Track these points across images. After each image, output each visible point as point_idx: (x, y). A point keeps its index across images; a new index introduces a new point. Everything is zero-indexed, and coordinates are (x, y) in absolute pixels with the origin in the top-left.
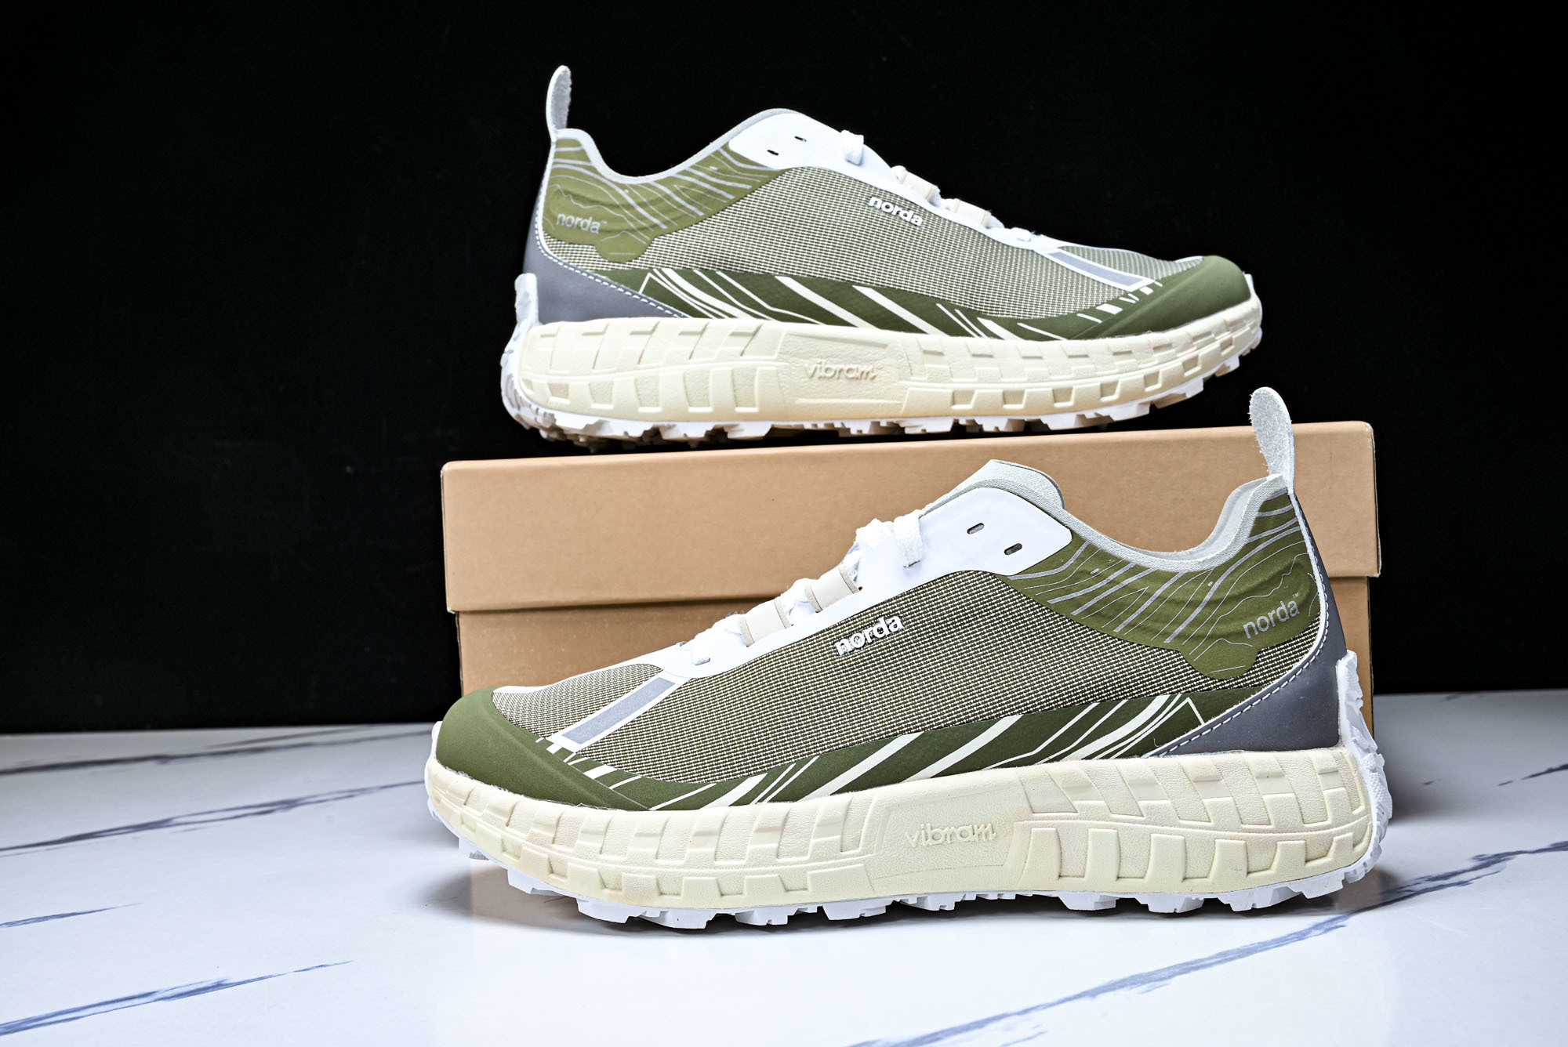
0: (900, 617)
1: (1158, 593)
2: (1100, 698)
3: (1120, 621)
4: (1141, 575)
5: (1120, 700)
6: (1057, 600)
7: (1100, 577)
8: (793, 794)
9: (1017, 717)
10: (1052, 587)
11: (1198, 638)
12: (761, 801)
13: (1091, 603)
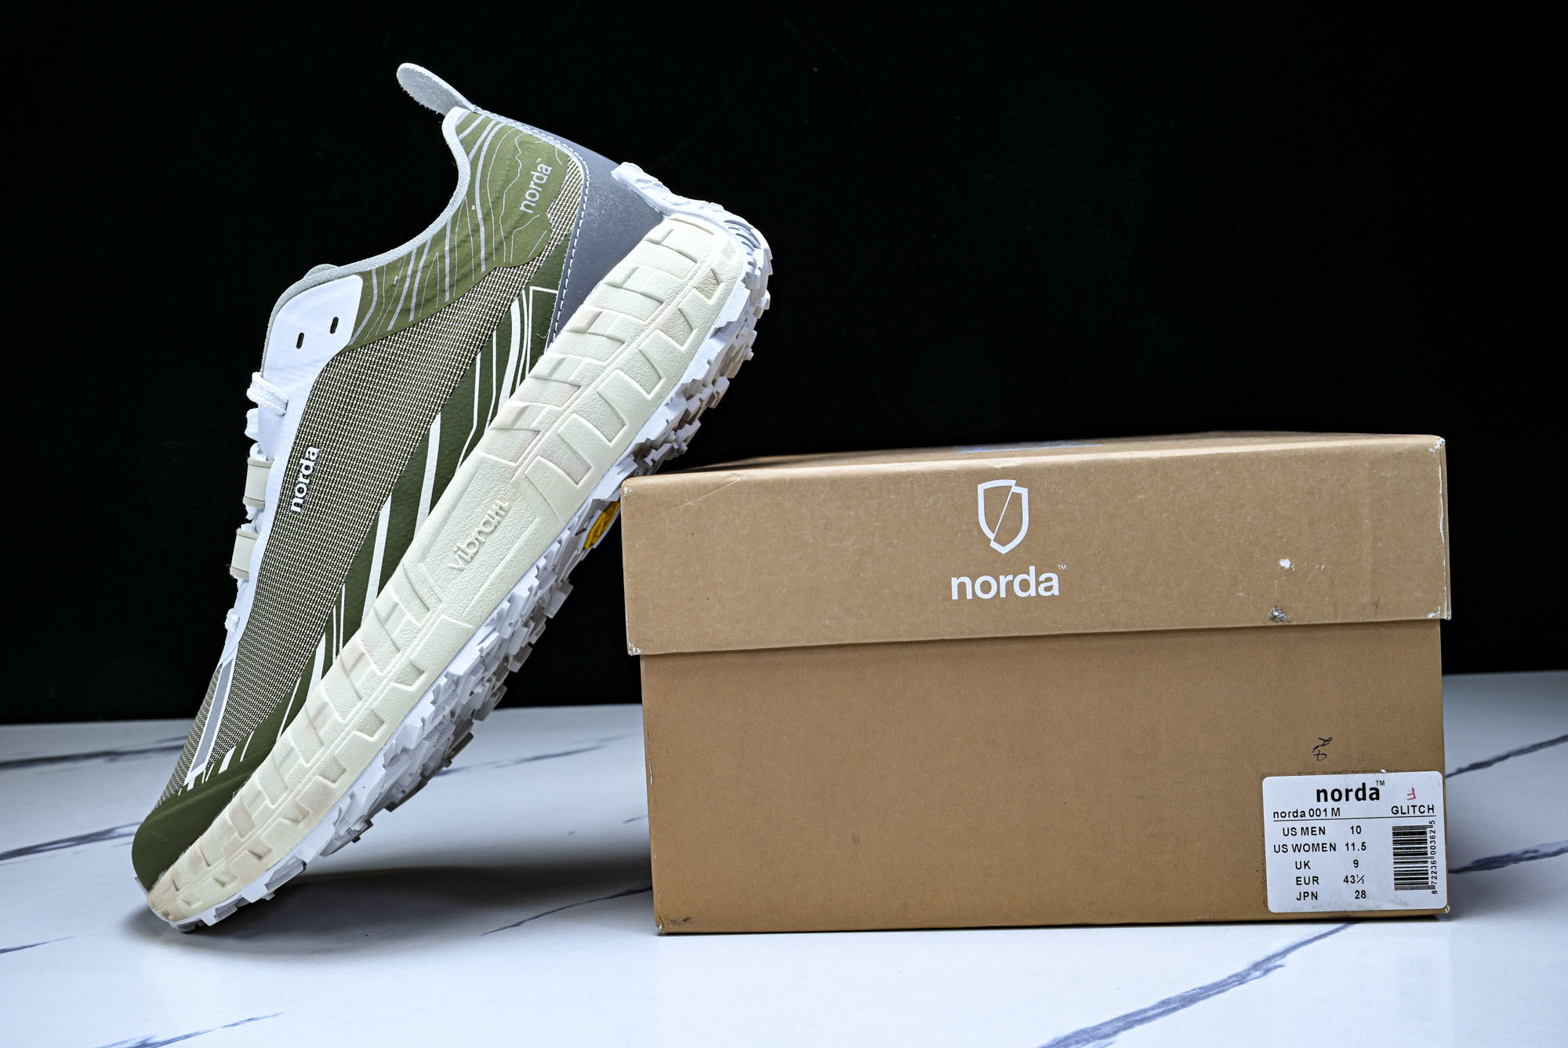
0: (311, 446)
1: (447, 248)
2: (477, 348)
4: (426, 251)
5: (491, 335)
6: (392, 323)
7: (402, 280)
8: (353, 625)
9: (438, 417)
10: (380, 319)
11: (499, 247)
12: (337, 654)
13: (414, 300)
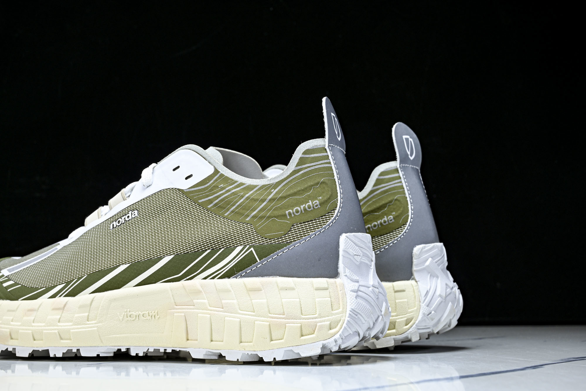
0: (138, 211)
1: (247, 195)
2: (211, 248)
3: (228, 210)
4: (242, 187)
5: (221, 248)
6: (203, 200)
7: (223, 189)
8: (73, 294)
9: (172, 256)
10: (201, 194)
11: (262, 218)
12: (60, 296)
13: (217, 201)
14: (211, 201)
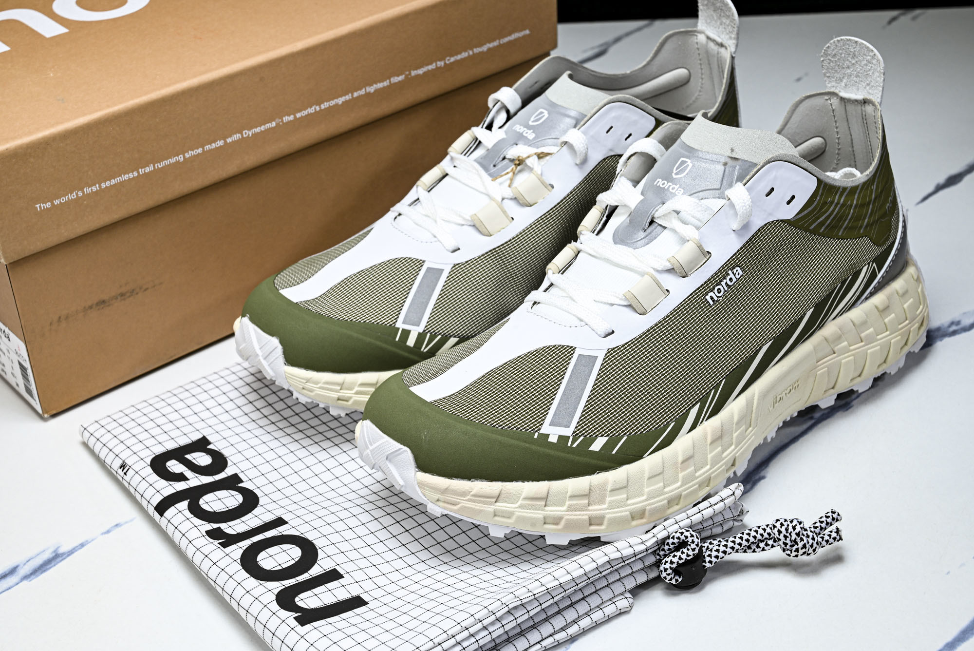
0: (740, 267)
3: (841, 227)
5: (849, 277)
6: (814, 225)
7: (832, 202)
8: (716, 410)
9: (812, 310)
10: (811, 218)
12: (701, 422)
13: (829, 222)
14: (822, 224)
